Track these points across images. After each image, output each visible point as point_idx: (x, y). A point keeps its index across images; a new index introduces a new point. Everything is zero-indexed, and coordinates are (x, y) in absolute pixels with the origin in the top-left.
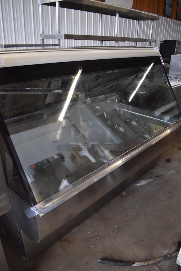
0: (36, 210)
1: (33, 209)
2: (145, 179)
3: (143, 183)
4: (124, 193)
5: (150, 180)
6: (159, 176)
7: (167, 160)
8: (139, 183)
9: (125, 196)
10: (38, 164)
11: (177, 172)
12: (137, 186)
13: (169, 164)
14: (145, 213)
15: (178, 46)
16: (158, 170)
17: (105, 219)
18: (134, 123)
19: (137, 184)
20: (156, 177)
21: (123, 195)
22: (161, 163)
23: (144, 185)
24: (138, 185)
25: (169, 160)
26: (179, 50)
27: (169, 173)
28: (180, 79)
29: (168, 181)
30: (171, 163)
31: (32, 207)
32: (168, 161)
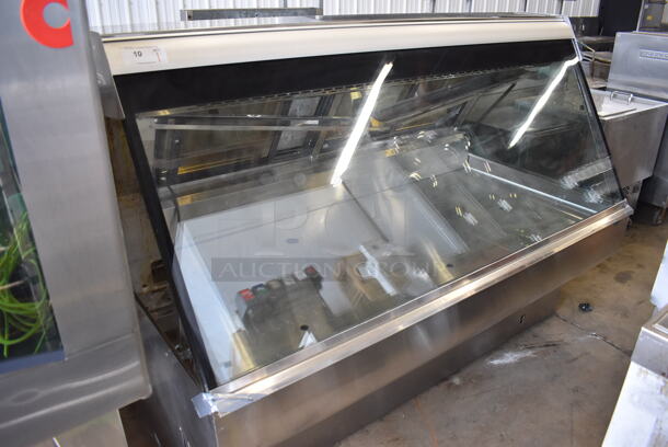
0: (213, 400)
1: (207, 397)
2: (516, 348)
3: (510, 358)
4: (456, 380)
5: (529, 353)
6: (554, 345)
7: (581, 306)
8: (497, 357)
9: (458, 387)
10: (259, 289)
11: (605, 339)
12: (492, 366)
13: (585, 316)
14: (502, 435)
15: (647, 6)
16: (553, 330)
17: (397, 439)
18: (505, 205)
19: (492, 359)
20: (547, 346)
21: (451, 384)
22: (564, 311)
23: (511, 364)
24: (496, 362)
25: (587, 305)
26: (649, 18)
27: (582, 339)
28: (635, 95)
29: (575, 359)
30: (592, 313)
31: (205, 392)
32: (585, 307)
